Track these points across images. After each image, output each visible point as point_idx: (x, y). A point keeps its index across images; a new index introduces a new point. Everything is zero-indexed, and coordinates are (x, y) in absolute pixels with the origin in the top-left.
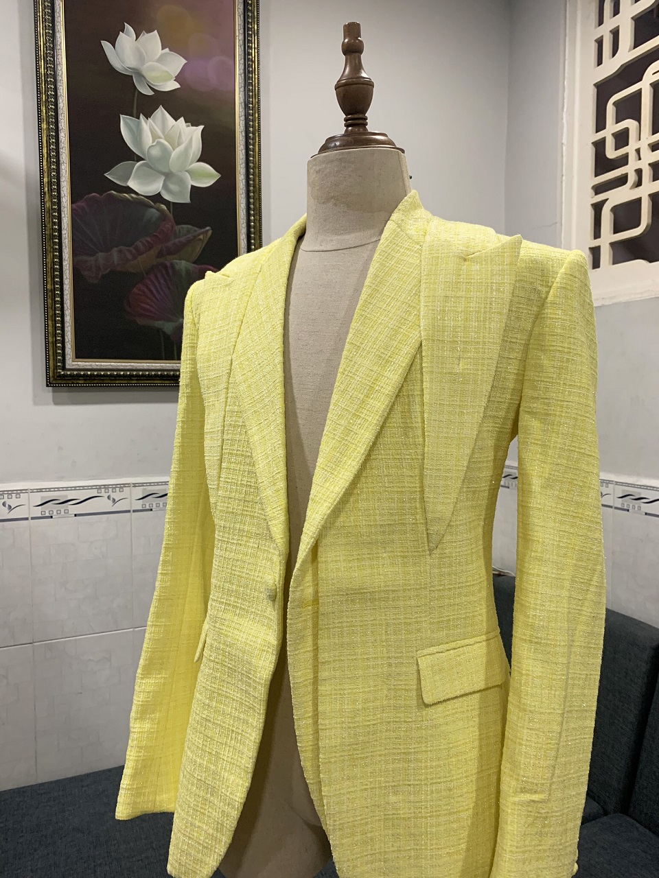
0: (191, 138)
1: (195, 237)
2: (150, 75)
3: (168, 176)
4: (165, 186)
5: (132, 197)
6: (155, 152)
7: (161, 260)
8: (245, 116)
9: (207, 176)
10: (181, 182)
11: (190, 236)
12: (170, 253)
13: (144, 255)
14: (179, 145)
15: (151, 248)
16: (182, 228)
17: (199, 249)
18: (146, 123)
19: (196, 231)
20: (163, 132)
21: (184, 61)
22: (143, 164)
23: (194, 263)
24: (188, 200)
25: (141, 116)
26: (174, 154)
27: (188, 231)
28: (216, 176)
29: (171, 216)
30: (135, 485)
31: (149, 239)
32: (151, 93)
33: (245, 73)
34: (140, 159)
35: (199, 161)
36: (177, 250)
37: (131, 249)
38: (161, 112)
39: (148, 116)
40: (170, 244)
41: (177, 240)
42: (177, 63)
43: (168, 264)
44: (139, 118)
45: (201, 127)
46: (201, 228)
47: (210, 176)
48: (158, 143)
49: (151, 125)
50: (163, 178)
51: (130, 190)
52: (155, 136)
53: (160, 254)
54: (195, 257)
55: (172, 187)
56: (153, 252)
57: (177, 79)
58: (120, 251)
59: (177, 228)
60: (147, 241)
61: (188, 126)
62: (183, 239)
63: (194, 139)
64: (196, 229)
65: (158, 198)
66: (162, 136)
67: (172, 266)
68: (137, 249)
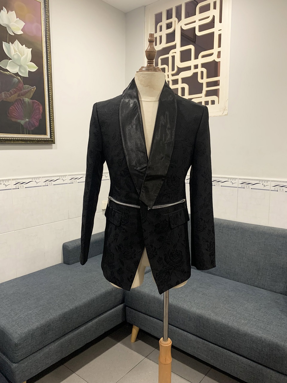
0: (28, 53)
1: (30, 90)
2: (12, 28)
3: (20, 66)
4: (19, 70)
5: (8, 73)
6: (16, 57)
7: (19, 98)
8: (46, 46)
9: (34, 68)
10: (25, 69)
11: (29, 89)
12: (22, 95)
13: (13, 96)
14: (23, 55)
15: (16, 93)
16: (26, 86)
17: (32, 94)
18: (12, 46)
19: (30, 87)
20: (18, 50)
21: (24, 24)
22: (12, 61)
23: (30, 99)
24: (27, 76)
25: (10, 43)
26: (22, 58)
27: (28, 88)
28: (37, 68)
29: (22, 81)
30: (13, 180)
31: (15, 90)
32: (13, 35)
33: (45, 31)
34: (11, 59)
35: (30, 62)
36: (24, 94)
37: (9, 93)
38: (17, 42)
39: (12, 43)
40: (22, 92)
41: (24, 90)
42: (22, 24)
43: (22, 99)
44: (9, 43)
45: (31, 49)
46: (32, 86)
47: (35, 68)
48: (16, 53)
49: (13, 46)
50: (19, 67)
51: (7, 71)
52: (15, 51)
53: (19, 96)
54: (31, 97)
55: (22, 71)
56: (16, 94)
57: (22, 30)
58: (5, 93)
59: (24, 86)
60: (14, 90)
61: (26, 48)
62: (26, 90)
63: (29, 53)
64: (31, 87)
65: (17, 74)
66: (17, 51)
67: (23, 100)
68: (11, 93)
